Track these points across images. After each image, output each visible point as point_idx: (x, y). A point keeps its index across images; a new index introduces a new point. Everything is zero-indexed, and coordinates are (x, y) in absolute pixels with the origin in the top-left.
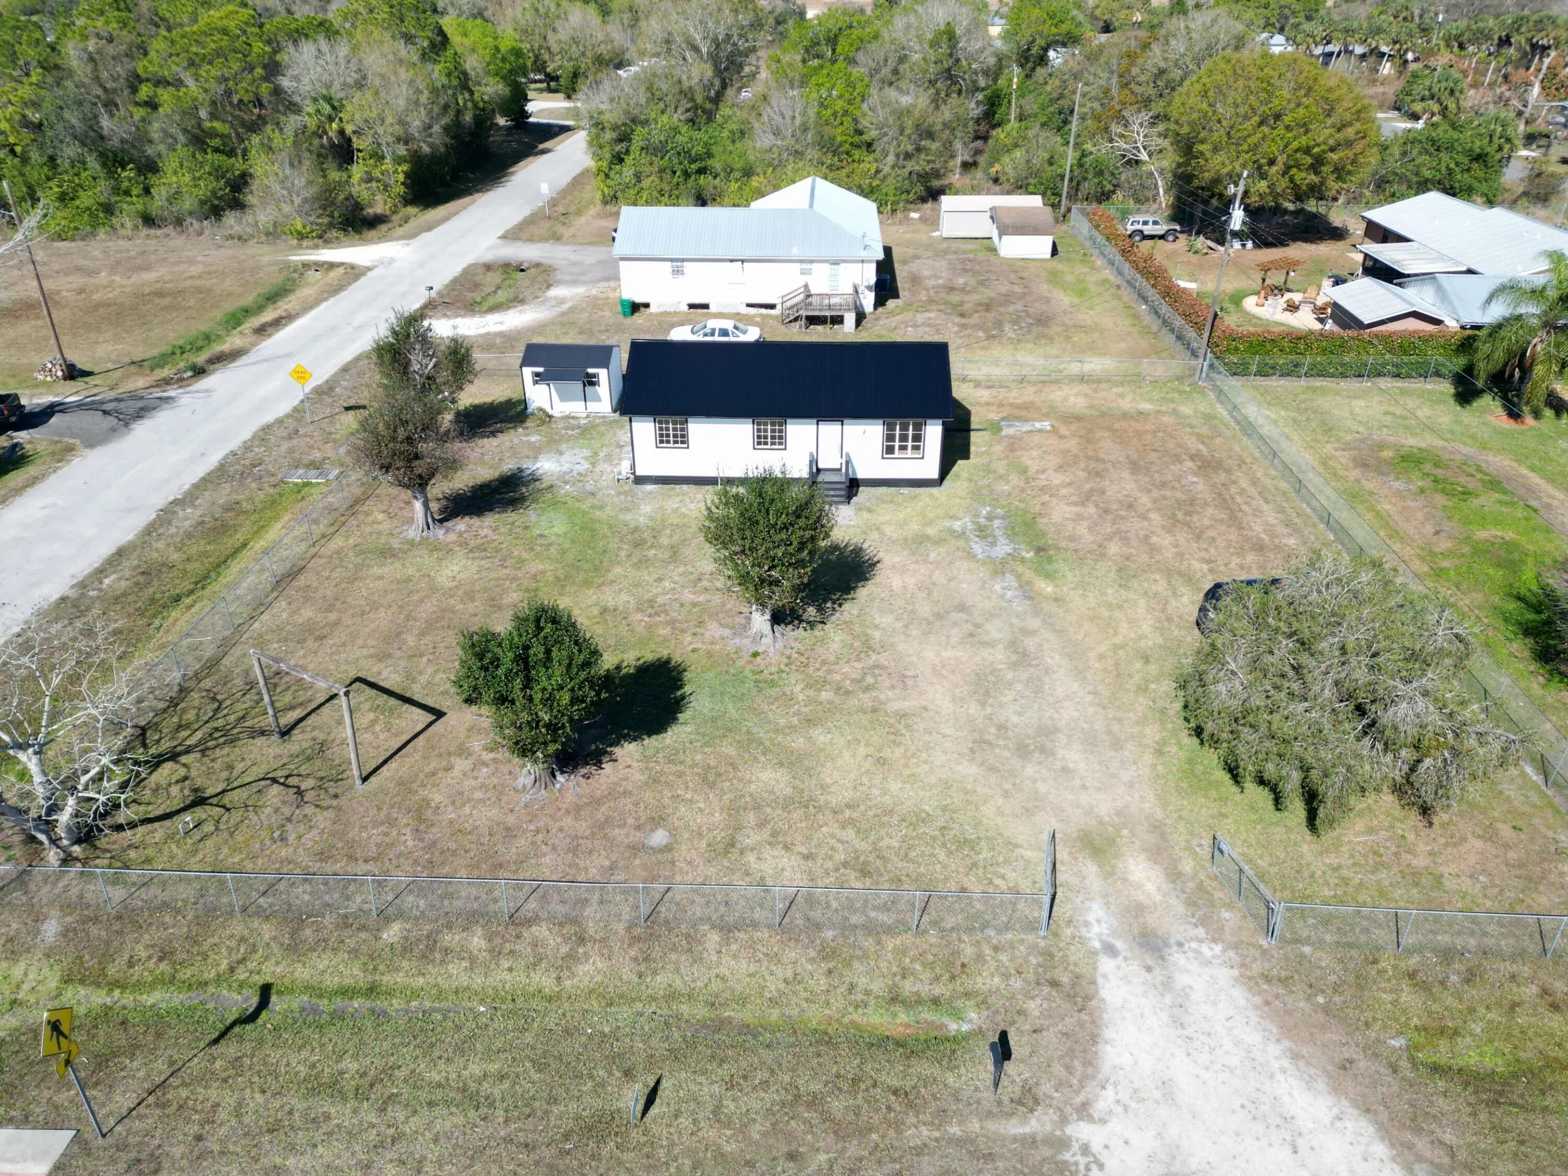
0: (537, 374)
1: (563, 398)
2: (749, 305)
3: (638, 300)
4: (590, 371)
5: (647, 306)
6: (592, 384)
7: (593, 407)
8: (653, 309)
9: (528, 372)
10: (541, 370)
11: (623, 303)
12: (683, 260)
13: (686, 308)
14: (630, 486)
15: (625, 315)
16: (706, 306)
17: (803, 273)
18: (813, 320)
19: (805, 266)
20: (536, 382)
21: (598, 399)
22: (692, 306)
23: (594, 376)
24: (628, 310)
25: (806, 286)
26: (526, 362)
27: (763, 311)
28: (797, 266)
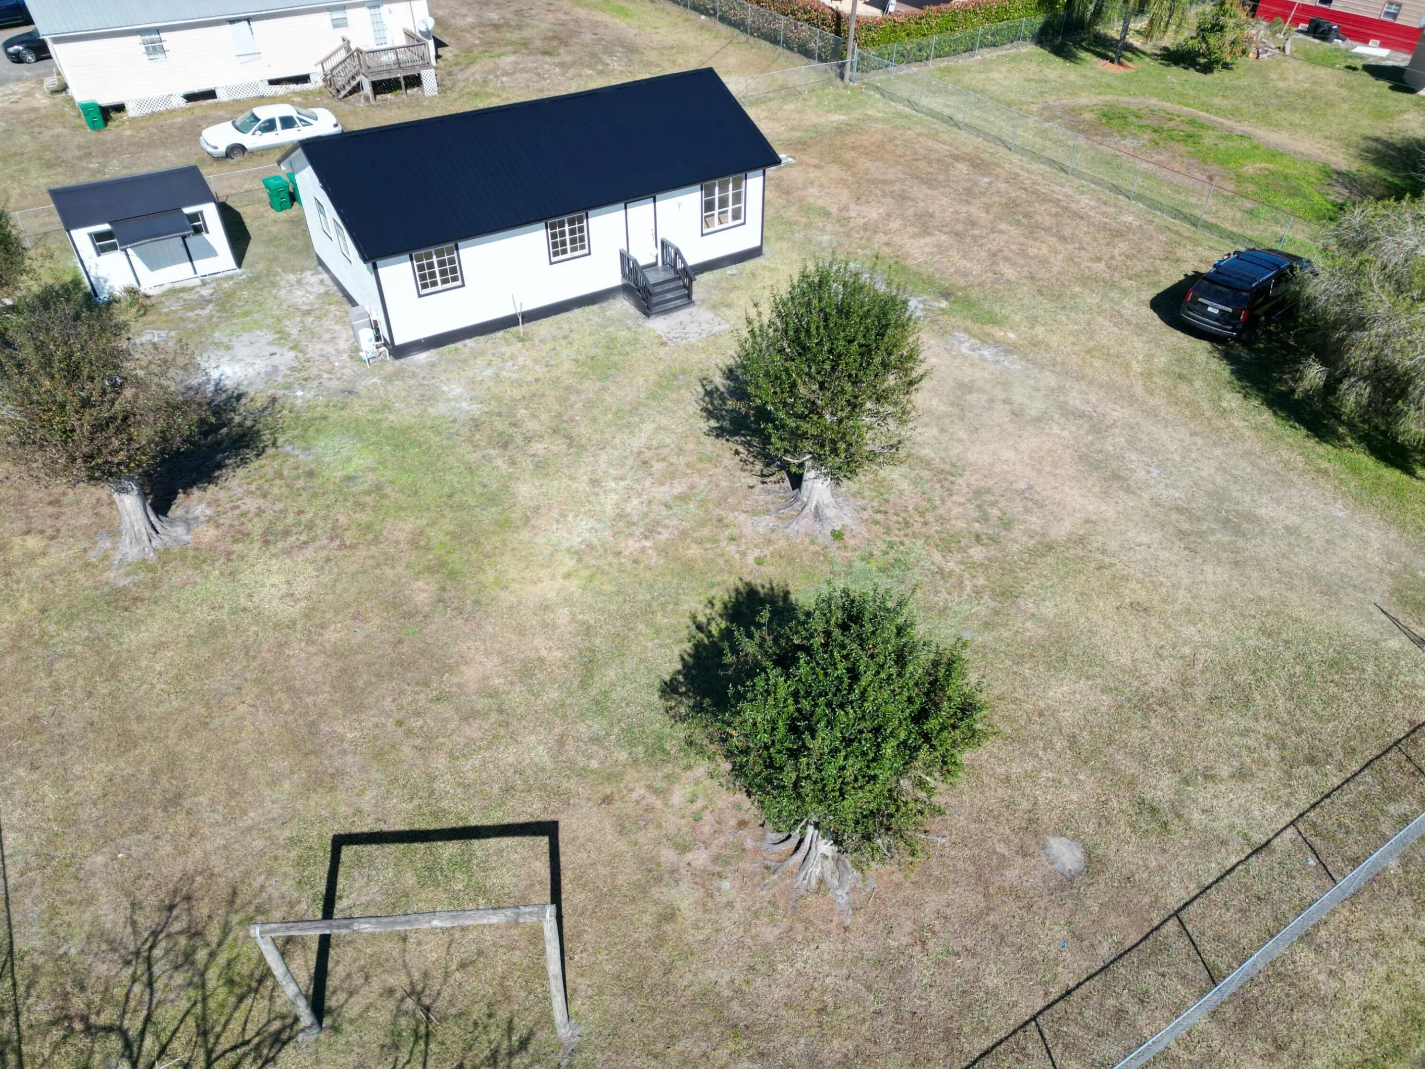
0: (98, 237)
1: (154, 264)
2: (273, 82)
3: (107, 99)
4: (188, 210)
5: (120, 108)
6: (198, 230)
7: (205, 266)
8: (132, 111)
9: (82, 236)
10: (106, 227)
11: (87, 109)
12: (158, 30)
13: (183, 103)
14: (392, 365)
15: (94, 127)
16: (211, 94)
17: (337, 24)
18: (381, 87)
19: (338, 15)
20: (101, 250)
21: (210, 252)
22: (191, 97)
23: (195, 217)
24: (99, 119)
25: (346, 42)
26: (71, 221)
27: (293, 87)
28: (326, 17)
